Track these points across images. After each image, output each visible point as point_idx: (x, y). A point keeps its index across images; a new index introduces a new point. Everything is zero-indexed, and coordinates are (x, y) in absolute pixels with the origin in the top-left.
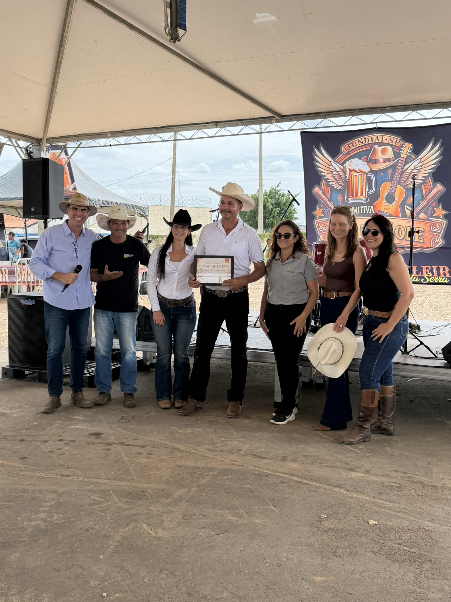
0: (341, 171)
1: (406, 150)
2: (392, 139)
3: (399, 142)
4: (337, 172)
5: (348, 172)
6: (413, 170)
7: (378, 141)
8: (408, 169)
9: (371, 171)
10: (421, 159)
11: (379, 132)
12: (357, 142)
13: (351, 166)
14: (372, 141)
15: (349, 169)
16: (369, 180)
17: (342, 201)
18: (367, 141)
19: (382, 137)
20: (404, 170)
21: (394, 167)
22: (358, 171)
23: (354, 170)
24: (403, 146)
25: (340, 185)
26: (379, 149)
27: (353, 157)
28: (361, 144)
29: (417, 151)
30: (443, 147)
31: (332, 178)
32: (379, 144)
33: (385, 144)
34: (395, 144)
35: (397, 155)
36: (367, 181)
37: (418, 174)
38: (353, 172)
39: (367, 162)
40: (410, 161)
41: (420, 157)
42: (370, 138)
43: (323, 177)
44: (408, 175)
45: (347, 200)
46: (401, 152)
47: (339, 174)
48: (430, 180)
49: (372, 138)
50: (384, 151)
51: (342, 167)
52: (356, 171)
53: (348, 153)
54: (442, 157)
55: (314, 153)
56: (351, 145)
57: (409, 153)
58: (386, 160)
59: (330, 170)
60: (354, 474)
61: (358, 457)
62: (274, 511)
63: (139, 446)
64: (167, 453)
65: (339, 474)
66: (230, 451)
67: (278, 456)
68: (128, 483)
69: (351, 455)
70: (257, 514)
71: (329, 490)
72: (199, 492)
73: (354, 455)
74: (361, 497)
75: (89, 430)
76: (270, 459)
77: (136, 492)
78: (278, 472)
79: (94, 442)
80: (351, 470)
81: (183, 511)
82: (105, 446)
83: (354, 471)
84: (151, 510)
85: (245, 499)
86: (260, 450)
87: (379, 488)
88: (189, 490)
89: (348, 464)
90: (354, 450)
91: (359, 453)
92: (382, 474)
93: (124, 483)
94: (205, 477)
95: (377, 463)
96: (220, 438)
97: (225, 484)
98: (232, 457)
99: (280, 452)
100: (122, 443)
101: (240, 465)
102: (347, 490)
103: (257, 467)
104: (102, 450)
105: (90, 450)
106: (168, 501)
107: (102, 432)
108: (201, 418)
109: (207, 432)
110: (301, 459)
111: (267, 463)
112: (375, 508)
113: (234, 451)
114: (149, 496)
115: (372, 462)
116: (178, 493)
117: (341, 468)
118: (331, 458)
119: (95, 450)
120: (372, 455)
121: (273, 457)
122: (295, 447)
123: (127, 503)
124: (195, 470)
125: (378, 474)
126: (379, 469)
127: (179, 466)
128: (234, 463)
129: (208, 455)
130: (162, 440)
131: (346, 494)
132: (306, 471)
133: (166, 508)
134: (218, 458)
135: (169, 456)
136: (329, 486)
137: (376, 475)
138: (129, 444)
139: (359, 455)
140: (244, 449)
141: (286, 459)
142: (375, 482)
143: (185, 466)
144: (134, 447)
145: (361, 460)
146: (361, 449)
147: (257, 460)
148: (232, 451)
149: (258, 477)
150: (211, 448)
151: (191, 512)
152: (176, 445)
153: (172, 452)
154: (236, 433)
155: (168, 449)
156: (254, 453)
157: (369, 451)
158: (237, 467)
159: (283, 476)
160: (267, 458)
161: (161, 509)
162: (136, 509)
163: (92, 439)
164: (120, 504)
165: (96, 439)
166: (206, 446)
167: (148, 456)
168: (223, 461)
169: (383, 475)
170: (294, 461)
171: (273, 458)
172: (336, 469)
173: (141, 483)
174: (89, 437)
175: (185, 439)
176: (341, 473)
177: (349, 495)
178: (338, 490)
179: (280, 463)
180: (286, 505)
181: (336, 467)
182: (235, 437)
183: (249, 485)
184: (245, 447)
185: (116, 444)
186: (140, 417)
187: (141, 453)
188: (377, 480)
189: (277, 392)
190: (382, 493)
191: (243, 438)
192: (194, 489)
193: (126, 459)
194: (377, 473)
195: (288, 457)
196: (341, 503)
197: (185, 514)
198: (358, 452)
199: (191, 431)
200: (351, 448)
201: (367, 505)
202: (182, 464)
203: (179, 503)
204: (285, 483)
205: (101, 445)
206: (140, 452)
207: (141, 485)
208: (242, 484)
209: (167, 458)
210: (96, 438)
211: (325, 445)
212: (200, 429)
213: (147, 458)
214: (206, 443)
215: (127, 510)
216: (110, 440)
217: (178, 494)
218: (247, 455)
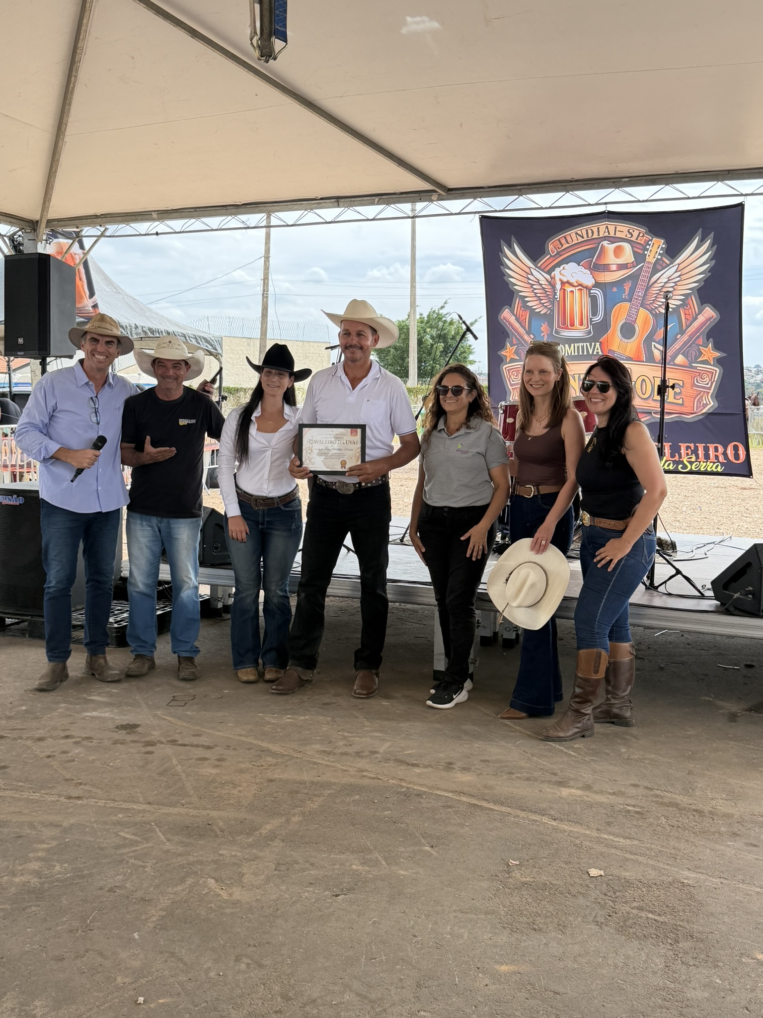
0: (547, 283)
1: (654, 249)
2: (631, 231)
3: (643, 236)
4: (541, 285)
5: (558, 286)
6: (666, 283)
7: (609, 234)
8: (658, 282)
9: (597, 285)
10: (679, 264)
11: (610, 220)
12: (573, 235)
13: (563, 276)
14: (599, 235)
15: (561, 280)
16: (594, 299)
17: (549, 333)
18: (590, 234)
19: (616, 228)
20: (650, 283)
21: (634, 278)
22: (575, 284)
23: (568, 282)
24: (650, 243)
25: (546, 307)
26: (610, 247)
27: (566, 261)
28: (581, 240)
29: (673, 251)
30: (715, 246)
31: (532, 294)
32: (611, 239)
33: (621, 240)
34: (637, 239)
35: (640, 257)
36: (589, 300)
37: (675, 289)
38: (567, 285)
39: (589, 269)
40: (660, 268)
41: (678, 261)
42: (595, 229)
43: (517, 294)
44: (658, 292)
45: (557, 332)
46: (646, 252)
47: (544, 289)
48: (694, 301)
49: (598, 228)
50: (618, 252)
51: (548, 277)
52: (571, 285)
53: (558, 253)
54: (714, 262)
55: (502, 253)
56: (563, 241)
57: (660, 254)
58: (621, 267)
59: (529, 281)
60: (565, 792)
61: (572, 763)
62: (431, 855)
63: (203, 746)
64: (250, 758)
65: (541, 791)
66: (358, 754)
67: (439, 762)
68: (182, 810)
69: (560, 760)
70: (402, 860)
71: (523, 818)
72: (305, 824)
73: (565, 759)
74: (577, 829)
75: (117, 720)
76: (426, 767)
77: (196, 825)
78: (438, 789)
79: (124, 740)
80: (561, 784)
81: (276, 857)
82: (144, 746)
83: (565, 787)
84: (222, 855)
85: (382, 835)
86: (409, 752)
87: (607, 814)
88: (288, 821)
89: (555, 774)
90: (565, 750)
91: (574, 756)
92: (612, 791)
93: (176, 809)
94: (316, 799)
95: (604, 772)
96: (340, 733)
97: (348, 810)
98: (361, 764)
99: (441, 755)
100: (173, 742)
101: (374, 778)
102: (554, 818)
103: (404, 780)
104: (139, 753)
105: (117, 754)
106: (251, 840)
107: (139, 723)
108: (309, 698)
109: (318, 722)
110: (477, 767)
111: (419, 775)
112: (600, 848)
113: (365, 754)
114: (219, 833)
115: (595, 771)
116: (268, 825)
117: (544, 781)
118: (528, 765)
119: (127, 754)
120: (596, 759)
121: (430, 763)
122: (467, 746)
123: (181, 843)
124: (298, 786)
125: (605, 792)
126: (607, 782)
127: (271, 781)
128: (365, 774)
129: (320, 762)
130: (241, 735)
131: (553, 826)
132: (486, 787)
133: (247, 851)
134: (338, 766)
135: (253, 763)
136: (523, 812)
137: (602, 792)
138: (185, 743)
139: (574, 758)
140: (381, 751)
141: (452, 766)
142: (600, 804)
143: (281, 779)
144: (193, 748)
145: (577, 767)
146: (578, 748)
147: (404, 768)
148: (361, 754)
149: (405, 798)
150: (325, 749)
151: (289, 859)
152: (265, 745)
153: (259, 756)
154: (369, 724)
155: (251, 751)
156: (398, 757)
157: (590, 751)
158: (370, 781)
159: (446, 795)
160: (421, 765)
161: (239, 854)
162: (195, 854)
163: (122, 735)
164: (168, 846)
165: (128, 735)
166: (317, 747)
167: (218, 763)
168: (346, 771)
169: (614, 793)
170: (466, 769)
171: (430, 766)
172: (536, 783)
173: (206, 809)
174: (117, 732)
175: (281, 734)
176: (543, 790)
177: (557, 826)
178: (538, 819)
179: (443, 774)
180: (451, 845)
181: (536, 780)
182: (366, 730)
183: (389, 812)
184: (383, 748)
185: (162, 743)
186: (205, 697)
187: (206, 759)
188: (603, 800)
189: (439, 654)
190: (612, 823)
191: (380, 731)
192: (296, 819)
193: (179, 768)
194: (604, 789)
195: (454, 764)
196: (543, 841)
197: (281, 862)
198: (573, 753)
199: (291, 720)
200: (561, 748)
201: (588, 843)
202: (276, 776)
203: (270, 843)
204: (450, 807)
205: (137, 744)
206: (204, 756)
207: (205, 813)
208: (377, 809)
209: (251, 766)
210: (128, 733)
211: (518, 742)
212: (307, 717)
213: (217, 766)
214: (316, 740)
215: (180, 855)
216: (153, 737)
217: (269, 827)
218: (387, 760)
